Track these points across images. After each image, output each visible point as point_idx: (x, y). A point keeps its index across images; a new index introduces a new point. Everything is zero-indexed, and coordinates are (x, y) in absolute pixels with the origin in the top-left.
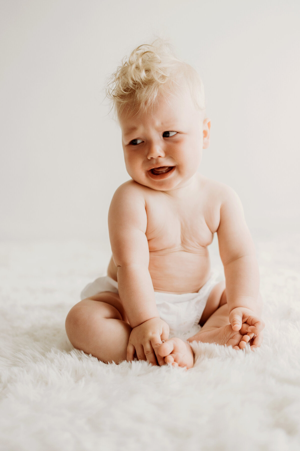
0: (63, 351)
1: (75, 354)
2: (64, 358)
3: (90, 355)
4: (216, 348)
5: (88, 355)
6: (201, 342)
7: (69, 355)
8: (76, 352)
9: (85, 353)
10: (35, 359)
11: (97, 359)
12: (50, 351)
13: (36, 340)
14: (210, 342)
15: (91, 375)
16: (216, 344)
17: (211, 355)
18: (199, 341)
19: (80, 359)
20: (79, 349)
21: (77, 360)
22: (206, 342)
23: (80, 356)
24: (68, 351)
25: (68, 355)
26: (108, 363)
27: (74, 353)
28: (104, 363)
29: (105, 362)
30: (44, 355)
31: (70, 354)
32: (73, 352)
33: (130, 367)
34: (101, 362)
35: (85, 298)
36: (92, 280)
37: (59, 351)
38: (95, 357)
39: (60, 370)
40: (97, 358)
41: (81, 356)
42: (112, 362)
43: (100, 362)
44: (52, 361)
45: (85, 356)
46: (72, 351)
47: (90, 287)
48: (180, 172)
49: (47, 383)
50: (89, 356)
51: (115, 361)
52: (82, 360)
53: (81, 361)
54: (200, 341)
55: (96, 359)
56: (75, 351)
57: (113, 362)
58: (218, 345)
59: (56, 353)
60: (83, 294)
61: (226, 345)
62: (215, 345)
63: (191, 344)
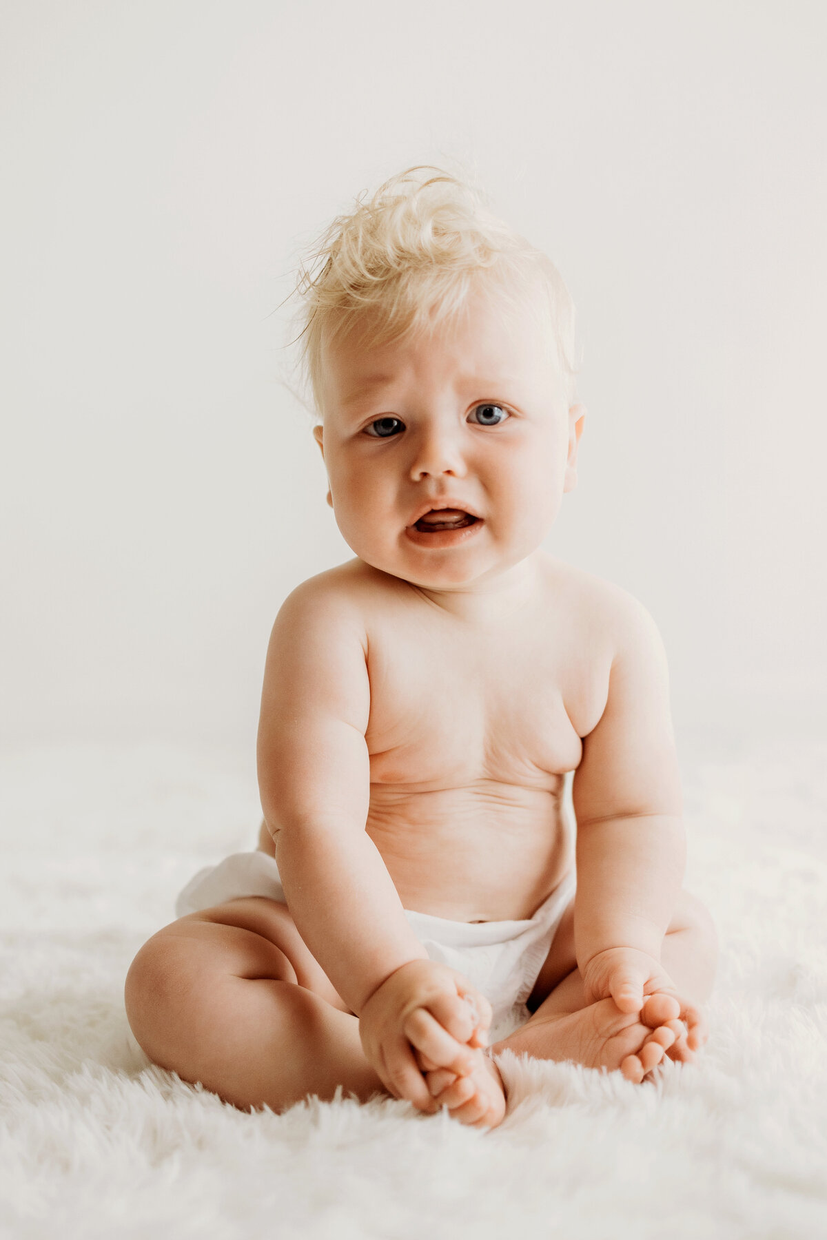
0: (116, 1072)
1: (153, 1082)
2: (121, 1093)
3: (198, 1086)
4: (573, 1074)
5: (190, 1086)
6: (529, 1057)
7: (135, 1082)
8: (156, 1076)
9: (183, 1079)
10: (33, 1094)
11: (217, 1097)
12: (79, 1071)
13: (38, 1035)
14: (557, 1058)
15: (200, 1144)
16: (575, 1065)
17: (558, 1096)
18: (524, 1051)
19: (167, 1096)
20: (166, 1067)
21: (159, 1099)
22: (546, 1058)
23: (169, 1088)
24: (133, 1071)
25: (132, 1083)
26: (249, 1112)
27: (150, 1079)
28: (238, 1111)
29: (242, 1107)
30: (59, 1080)
31: (139, 1080)
32: (146, 1073)
33: (315, 1121)
34: (229, 1108)
35: (190, 911)
36: (216, 861)
37: (105, 1071)
38: (211, 1093)
39: (109, 1128)
40: (219, 1095)
41: (171, 1087)
42: (261, 1109)
43: (228, 1105)
44: (85, 1100)
45: (185, 1087)
46: (143, 1072)
47: (205, 880)
48: (497, 535)
49: (66, 1166)
50: (194, 1087)
51: (270, 1105)
52: (174, 1103)
53: (170, 1102)
54: (526, 1054)
55: (215, 1099)
56: (154, 1073)
57: (266, 1107)
58: (580, 1067)
59: (96, 1075)
60: (183, 900)
61: (604, 1068)
62: (572, 1067)
63: (497, 1058)
